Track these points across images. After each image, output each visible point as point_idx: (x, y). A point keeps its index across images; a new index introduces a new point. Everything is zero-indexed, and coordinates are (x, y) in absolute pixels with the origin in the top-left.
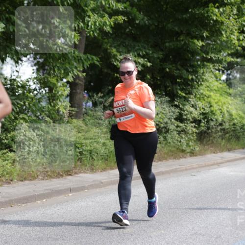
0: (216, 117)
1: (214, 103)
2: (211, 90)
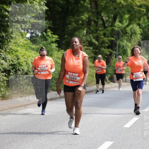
0: (22, 68)
1: (21, 56)
2: (18, 46)
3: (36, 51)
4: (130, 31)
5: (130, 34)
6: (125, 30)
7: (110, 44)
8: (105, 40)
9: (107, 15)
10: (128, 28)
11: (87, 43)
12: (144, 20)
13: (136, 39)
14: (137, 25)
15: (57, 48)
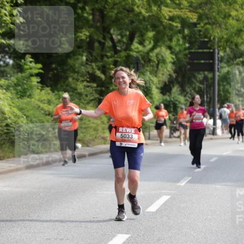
3: (5, 89)
4: (156, 58)
5: (155, 62)
6: (148, 56)
9: (119, 32)
10: (152, 53)
11: (88, 76)
12: (178, 40)
13: (165, 70)
14: (167, 49)
15: (40, 85)
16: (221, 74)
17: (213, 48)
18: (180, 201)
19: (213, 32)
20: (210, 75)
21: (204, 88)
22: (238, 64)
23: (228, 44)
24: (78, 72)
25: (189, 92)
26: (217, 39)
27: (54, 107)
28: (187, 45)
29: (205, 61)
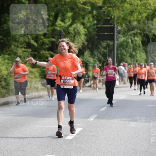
4: (73, 31)
5: (73, 34)
6: (68, 30)
7: (50, 45)
8: (45, 42)
10: (70, 27)
11: (25, 44)
12: (89, 18)
13: (80, 40)
14: (81, 25)
16: (119, 42)
17: (113, 24)
18: (89, 131)
19: (113, 13)
20: (111, 43)
21: (107, 52)
22: (130, 35)
23: (124, 21)
24: (18, 42)
25: (97, 55)
26: (116, 18)
27: (1, 66)
28: (96, 22)
29: (108, 33)
